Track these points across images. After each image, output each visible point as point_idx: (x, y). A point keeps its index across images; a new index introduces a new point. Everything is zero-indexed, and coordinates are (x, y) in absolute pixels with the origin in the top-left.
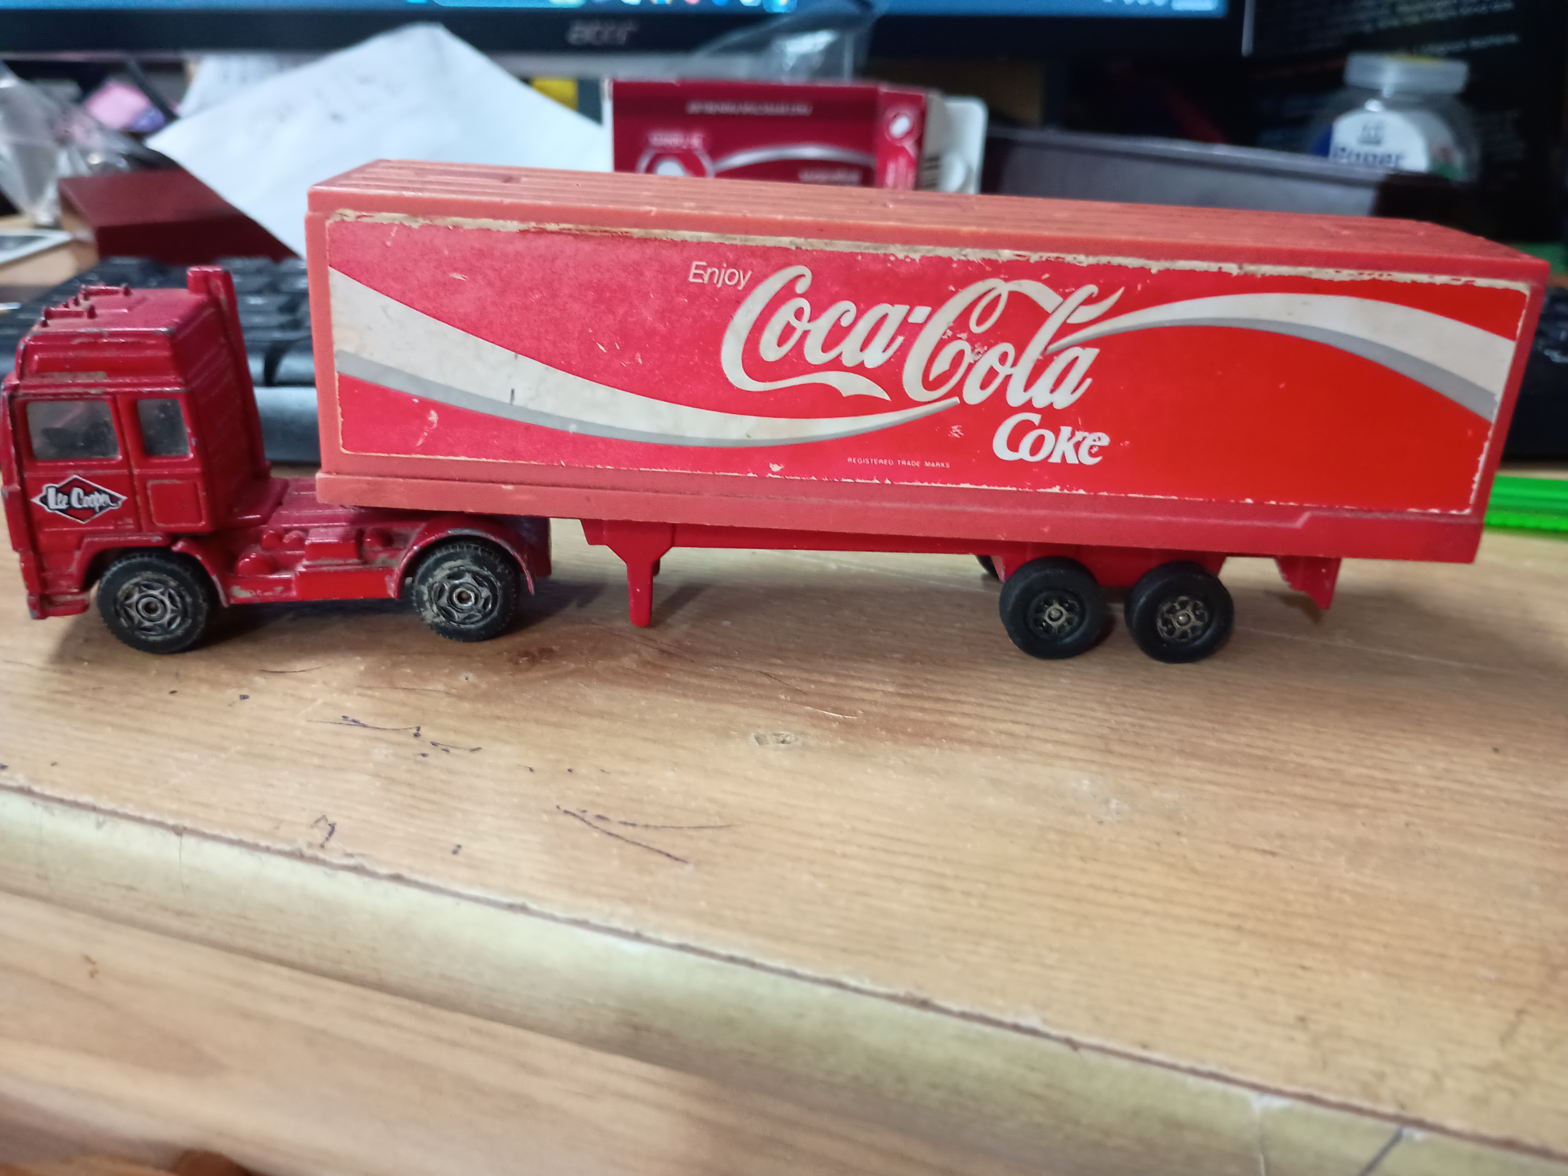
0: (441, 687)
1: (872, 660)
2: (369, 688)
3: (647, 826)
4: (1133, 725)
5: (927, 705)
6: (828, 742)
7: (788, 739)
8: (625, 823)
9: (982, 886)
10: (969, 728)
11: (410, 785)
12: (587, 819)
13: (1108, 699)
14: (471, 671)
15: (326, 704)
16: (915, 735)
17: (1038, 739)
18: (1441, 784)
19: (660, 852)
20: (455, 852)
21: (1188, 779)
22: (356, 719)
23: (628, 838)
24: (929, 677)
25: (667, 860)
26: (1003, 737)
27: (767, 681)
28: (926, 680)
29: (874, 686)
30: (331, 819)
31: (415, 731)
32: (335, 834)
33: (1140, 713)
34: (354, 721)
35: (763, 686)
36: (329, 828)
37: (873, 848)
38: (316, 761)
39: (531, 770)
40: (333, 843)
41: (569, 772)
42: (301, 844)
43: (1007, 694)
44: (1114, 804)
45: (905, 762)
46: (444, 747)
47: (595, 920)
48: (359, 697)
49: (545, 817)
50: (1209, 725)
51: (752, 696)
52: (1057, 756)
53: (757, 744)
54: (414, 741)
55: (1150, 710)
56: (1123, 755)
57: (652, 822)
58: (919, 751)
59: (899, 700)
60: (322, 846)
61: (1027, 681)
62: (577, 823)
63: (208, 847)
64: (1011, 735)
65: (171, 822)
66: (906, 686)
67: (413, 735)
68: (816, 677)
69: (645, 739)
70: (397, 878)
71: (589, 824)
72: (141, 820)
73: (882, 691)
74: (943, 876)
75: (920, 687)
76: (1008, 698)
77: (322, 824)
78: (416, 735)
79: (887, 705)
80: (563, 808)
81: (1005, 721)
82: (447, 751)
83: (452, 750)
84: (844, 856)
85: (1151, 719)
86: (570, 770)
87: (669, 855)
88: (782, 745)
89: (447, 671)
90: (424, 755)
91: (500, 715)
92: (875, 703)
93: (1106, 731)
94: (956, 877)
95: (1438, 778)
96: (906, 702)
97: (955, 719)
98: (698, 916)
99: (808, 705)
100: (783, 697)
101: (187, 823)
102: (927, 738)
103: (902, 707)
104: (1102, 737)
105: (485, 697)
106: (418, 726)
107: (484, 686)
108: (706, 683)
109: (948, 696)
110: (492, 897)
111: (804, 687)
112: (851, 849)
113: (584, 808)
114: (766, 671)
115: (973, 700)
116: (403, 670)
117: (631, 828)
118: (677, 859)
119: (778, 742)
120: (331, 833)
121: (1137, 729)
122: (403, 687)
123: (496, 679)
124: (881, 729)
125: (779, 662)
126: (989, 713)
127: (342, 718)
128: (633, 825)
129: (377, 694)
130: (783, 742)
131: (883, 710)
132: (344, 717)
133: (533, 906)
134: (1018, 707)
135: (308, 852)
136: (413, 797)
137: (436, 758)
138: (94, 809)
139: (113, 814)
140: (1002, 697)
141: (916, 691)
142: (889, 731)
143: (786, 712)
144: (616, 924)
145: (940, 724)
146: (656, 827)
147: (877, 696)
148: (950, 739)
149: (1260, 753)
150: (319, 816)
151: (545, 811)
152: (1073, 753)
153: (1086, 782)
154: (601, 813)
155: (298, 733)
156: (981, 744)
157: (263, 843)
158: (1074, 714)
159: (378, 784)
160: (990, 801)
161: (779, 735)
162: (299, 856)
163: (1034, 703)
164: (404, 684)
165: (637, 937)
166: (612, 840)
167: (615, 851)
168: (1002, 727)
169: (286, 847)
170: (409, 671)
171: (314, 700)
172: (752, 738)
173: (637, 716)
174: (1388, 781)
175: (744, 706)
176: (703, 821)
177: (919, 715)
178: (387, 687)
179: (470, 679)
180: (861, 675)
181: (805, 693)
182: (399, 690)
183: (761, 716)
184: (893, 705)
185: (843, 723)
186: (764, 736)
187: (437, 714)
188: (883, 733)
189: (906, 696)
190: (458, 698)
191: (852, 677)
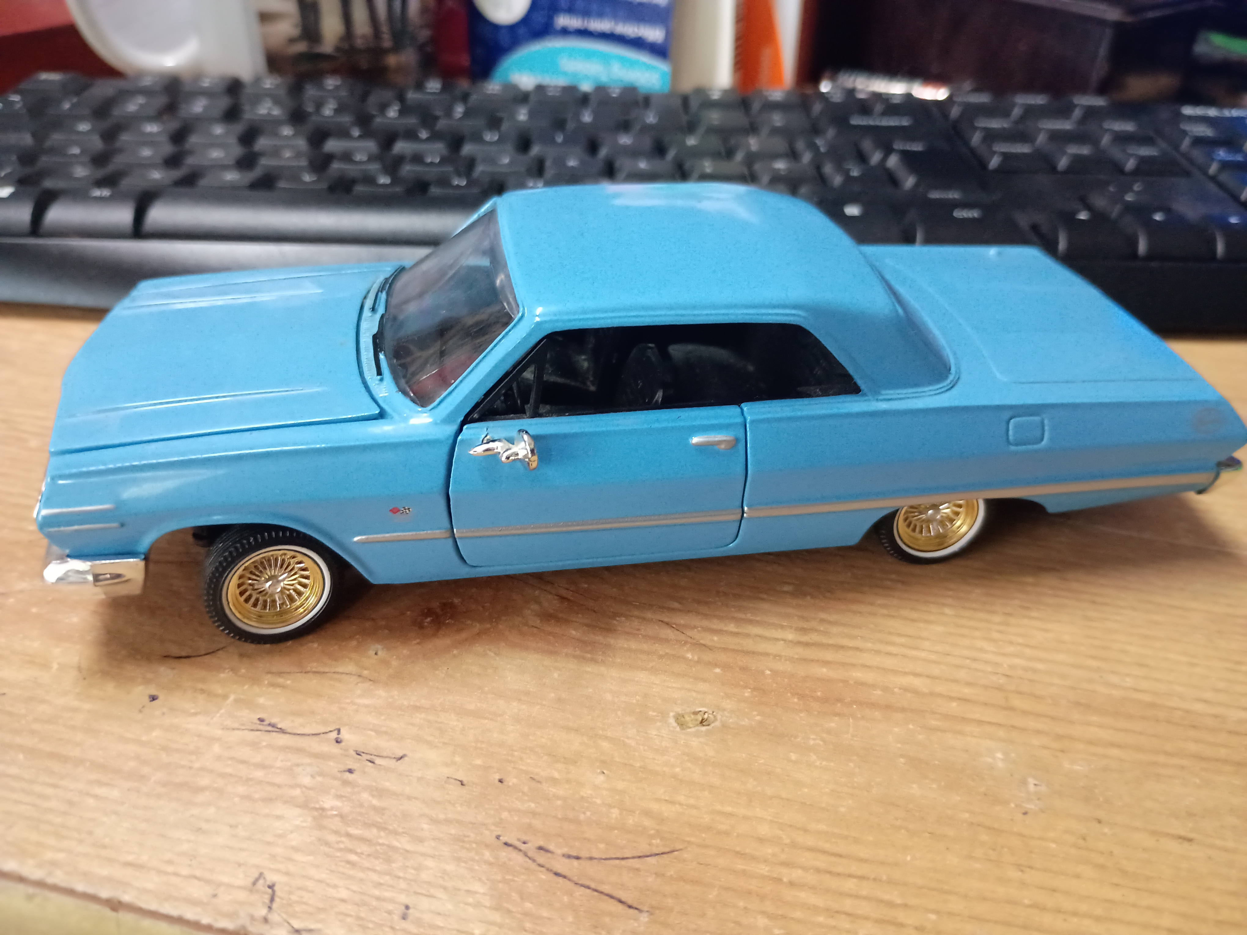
0: (351, 667)
1: (765, 596)
2: (278, 673)
3: (591, 858)
4: (1026, 669)
5: (829, 656)
6: (746, 720)
8: (569, 857)
9: (933, 917)
12: (530, 853)
13: (996, 635)
14: (379, 641)
15: (237, 701)
16: (824, 700)
17: (940, 695)
19: (612, 897)
20: (404, 917)
21: (1090, 742)
22: (274, 721)
23: (575, 879)
24: (823, 615)
25: (620, 907)
27: (670, 633)
28: (822, 621)
30: (271, 877)
31: (334, 735)
32: (277, 900)
34: (272, 725)
36: (269, 891)
37: (818, 871)
38: (241, 789)
39: (462, 783)
40: (276, 915)
41: (501, 785)
42: (242, 919)
43: (900, 635)
44: (1031, 785)
45: (823, 740)
46: (369, 757)
48: (271, 689)
49: (488, 854)
51: (661, 657)
52: (963, 719)
53: (678, 729)
54: (335, 750)
56: (1025, 713)
57: (595, 855)
59: (800, 651)
60: (266, 920)
61: (915, 615)
62: (520, 859)
63: (148, 925)
64: (916, 692)
65: (104, 894)
66: (804, 631)
67: (335, 742)
68: (716, 624)
69: (568, 728)
71: (532, 860)
73: (783, 640)
74: (891, 905)
76: (902, 640)
77: (261, 885)
78: (338, 741)
79: (791, 660)
80: (503, 839)
81: (906, 673)
82: (371, 761)
83: (378, 761)
84: (792, 884)
86: (501, 781)
87: (621, 901)
88: (704, 729)
89: (354, 643)
90: (350, 771)
91: (418, 704)
92: (779, 657)
93: (1002, 681)
94: (906, 906)
96: (808, 653)
97: (859, 675)
99: (716, 665)
100: (689, 656)
102: (839, 705)
103: (805, 660)
104: (1000, 688)
105: (398, 678)
106: (337, 727)
107: (395, 663)
109: (846, 642)
111: (709, 640)
112: (797, 874)
113: (525, 838)
114: (666, 619)
115: (869, 645)
117: (575, 863)
118: (628, 906)
119: (697, 725)
122: (314, 670)
123: (405, 652)
124: (793, 695)
125: (676, 605)
126: (889, 662)
127: (258, 722)
128: (578, 858)
129: (289, 682)
130: (703, 723)
131: (788, 667)
132: (261, 720)
134: (914, 653)
135: (253, 931)
136: (347, 835)
137: (365, 776)
139: (42, 885)
140: (895, 639)
141: (813, 637)
142: (802, 697)
143: (698, 679)
145: (845, 682)
146: (600, 859)
147: (781, 648)
148: (861, 704)
149: (1147, 698)
150: (256, 875)
151: (487, 846)
152: (977, 713)
153: (999, 755)
154: (541, 843)
155: (217, 748)
156: (888, 707)
157: (205, 920)
159: (309, 819)
160: (915, 790)
163: (926, 644)
164: (314, 666)
166: (560, 881)
167: (565, 898)
168: (905, 681)
169: (229, 925)
171: (225, 697)
172: (672, 721)
173: (553, 695)
175: (654, 671)
176: (645, 846)
177: (824, 671)
178: (298, 671)
179: (379, 653)
180: (758, 619)
181: (710, 649)
182: (310, 675)
183: (674, 685)
184: (797, 659)
185: (755, 689)
186: (683, 717)
187: (355, 707)
188: (796, 700)
189: (807, 645)
190: (372, 682)
191: (751, 622)
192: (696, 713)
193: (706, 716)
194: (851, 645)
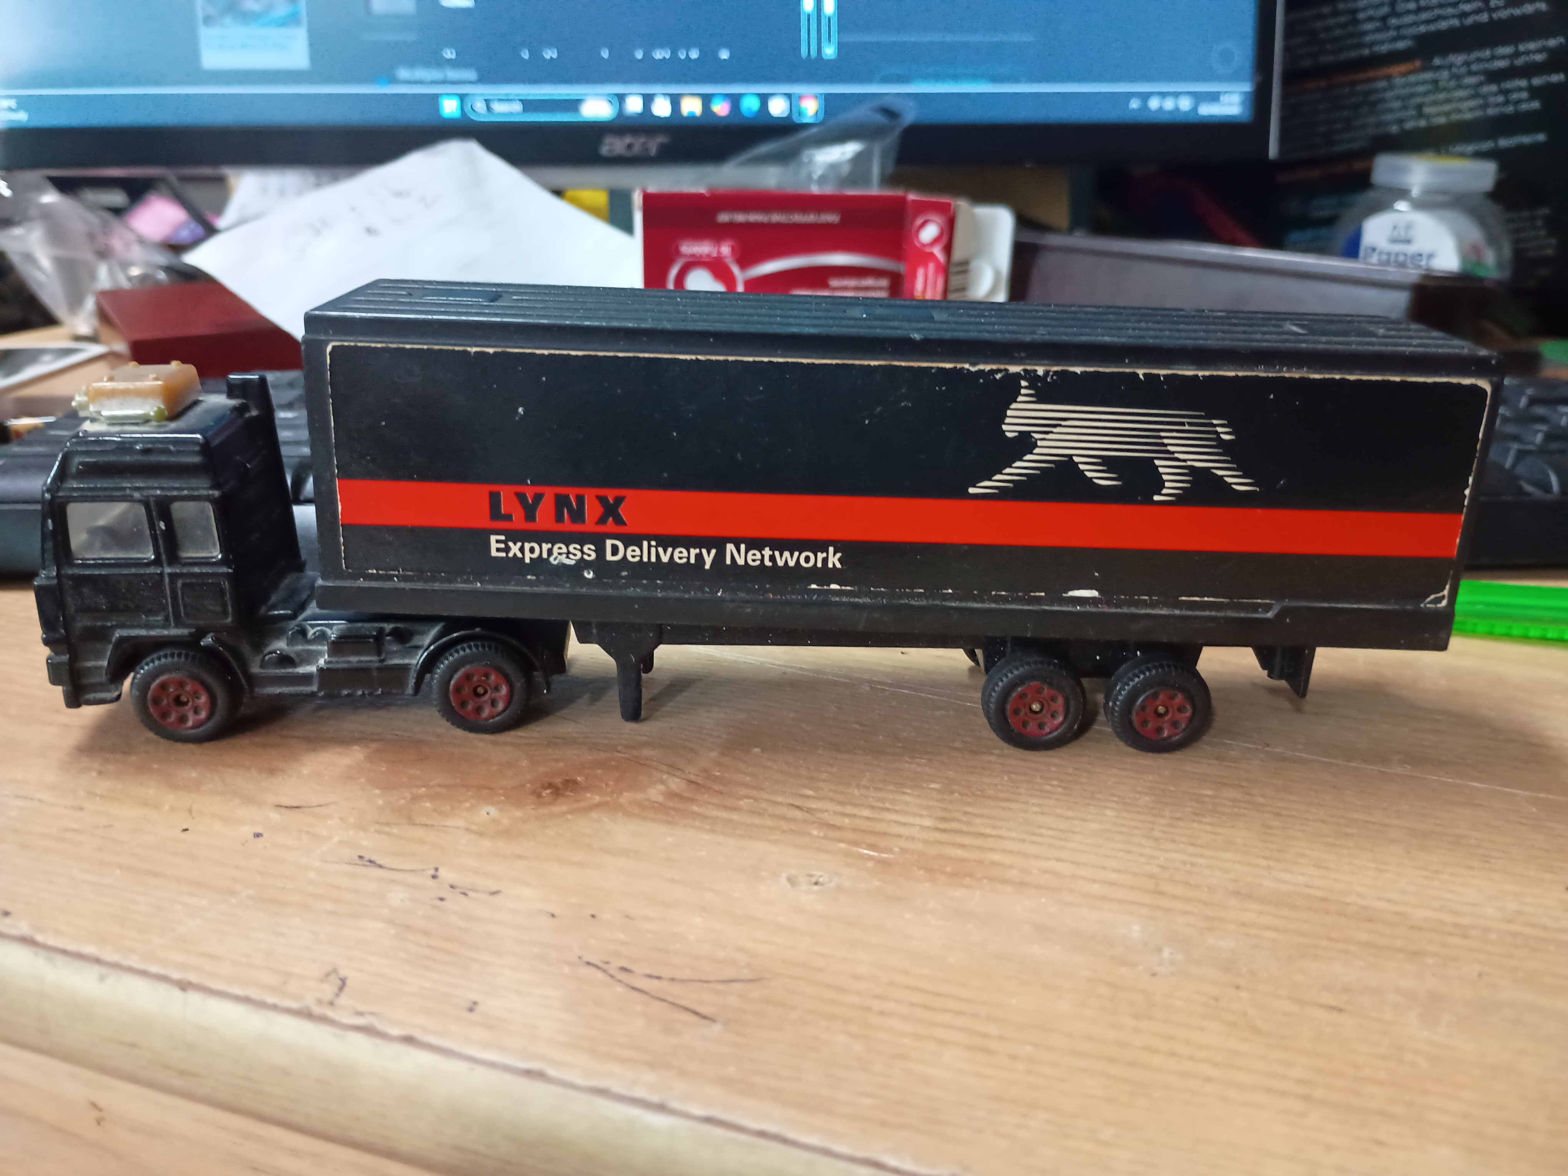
0: (459, 822)
1: (908, 790)
2: (387, 824)
3: (673, 980)
6: (864, 885)
7: (821, 880)
8: (650, 976)
10: (1011, 867)
11: (426, 933)
12: (612, 972)
14: (492, 804)
15: (341, 843)
16: (954, 875)
17: (1084, 878)
18: (1514, 928)
19: (686, 1009)
20: (471, 1010)
21: (1244, 925)
22: (373, 858)
23: (654, 993)
25: (696, 1020)
26: (1047, 876)
27: (798, 814)
29: (911, 820)
30: (343, 972)
31: (432, 872)
32: (346, 990)
33: (1191, 849)
34: (370, 861)
35: (794, 820)
36: (340, 982)
38: (329, 906)
39: (553, 916)
40: (343, 1000)
41: (592, 919)
42: (310, 1001)
44: (1166, 953)
45: (944, 905)
46: (463, 891)
47: (617, 1088)
48: (377, 835)
49: (567, 970)
50: (1264, 863)
51: (784, 832)
52: (1105, 898)
53: (789, 886)
54: (432, 883)
55: (1200, 846)
57: (678, 975)
58: (959, 893)
60: (331, 1004)
61: (1070, 814)
62: (600, 975)
63: (214, 1005)
65: (176, 975)
66: (944, 819)
67: (430, 877)
69: (672, 881)
70: (409, 1040)
71: (612, 976)
72: (144, 974)
74: (985, 1036)
75: (958, 821)
77: (333, 978)
78: (434, 877)
79: (925, 842)
80: (586, 959)
82: (465, 894)
83: (471, 894)
84: (882, 1013)
85: (1202, 856)
86: (593, 916)
87: (696, 1013)
88: (816, 888)
89: (467, 805)
90: (441, 899)
91: (522, 854)
92: (911, 838)
94: (1001, 1038)
95: (1509, 921)
96: (944, 837)
97: (996, 857)
98: (727, 1083)
99: (842, 841)
101: (193, 978)
104: (1152, 876)
105: (507, 833)
106: (436, 866)
108: (735, 817)
109: (989, 831)
110: (510, 1061)
111: (838, 821)
112: (888, 1006)
113: (607, 959)
114: (797, 804)
116: (423, 804)
117: (656, 982)
118: (704, 1017)
119: (811, 884)
120: (341, 988)
121: (1188, 867)
122: (421, 822)
123: (518, 813)
124: (919, 868)
125: (810, 793)
126: (1032, 849)
127: (358, 858)
128: (659, 978)
129: (395, 831)
130: (816, 883)
131: (920, 847)
132: (361, 857)
133: (552, 1072)
134: (1062, 843)
135: (317, 1010)
136: (429, 947)
137: (455, 903)
138: (98, 961)
139: (116, 966)
140: (1044, 831)
141: (954, 825)
143: (819, 850)
144: (640, 1093)
146: (683, 981)
147: (914, 831)
148: (992, 879)
149: (1319, 893)
150: (330, 969)
151: (567, 963)
152: (1121, 894)
153: (1137, 927)
154: (625, 965)
155: (312, 875)
157: (271, 1000)
158: (1122, 851)
159: (393, 932)
160: (1035, 949)
161: (811, 876)
162: (306, 1014)
163: (1077, 837)
164: (424, 820)
165: (661, 1108)
166: (636, 994)
167: (639, 1008)
168: (1045, 865)
169: (294, 1005)
170: (428, 805)
171: (329, 838)
172: (783, 880)
173: (663, 854)
174: (1457, 925)
175: (775, 842)
176: (731, 973)
177: (958, 852)
178: (406, 823)
179: (491, 813)
181: (839, 828)
182: (418, 827)
183: (792, 854)
184: (929, 841)
185: (879, 862)
186: (796, 877)
187: (456, 853)
188: (921, 873)
189: (943, 830)
190: (479, 835)
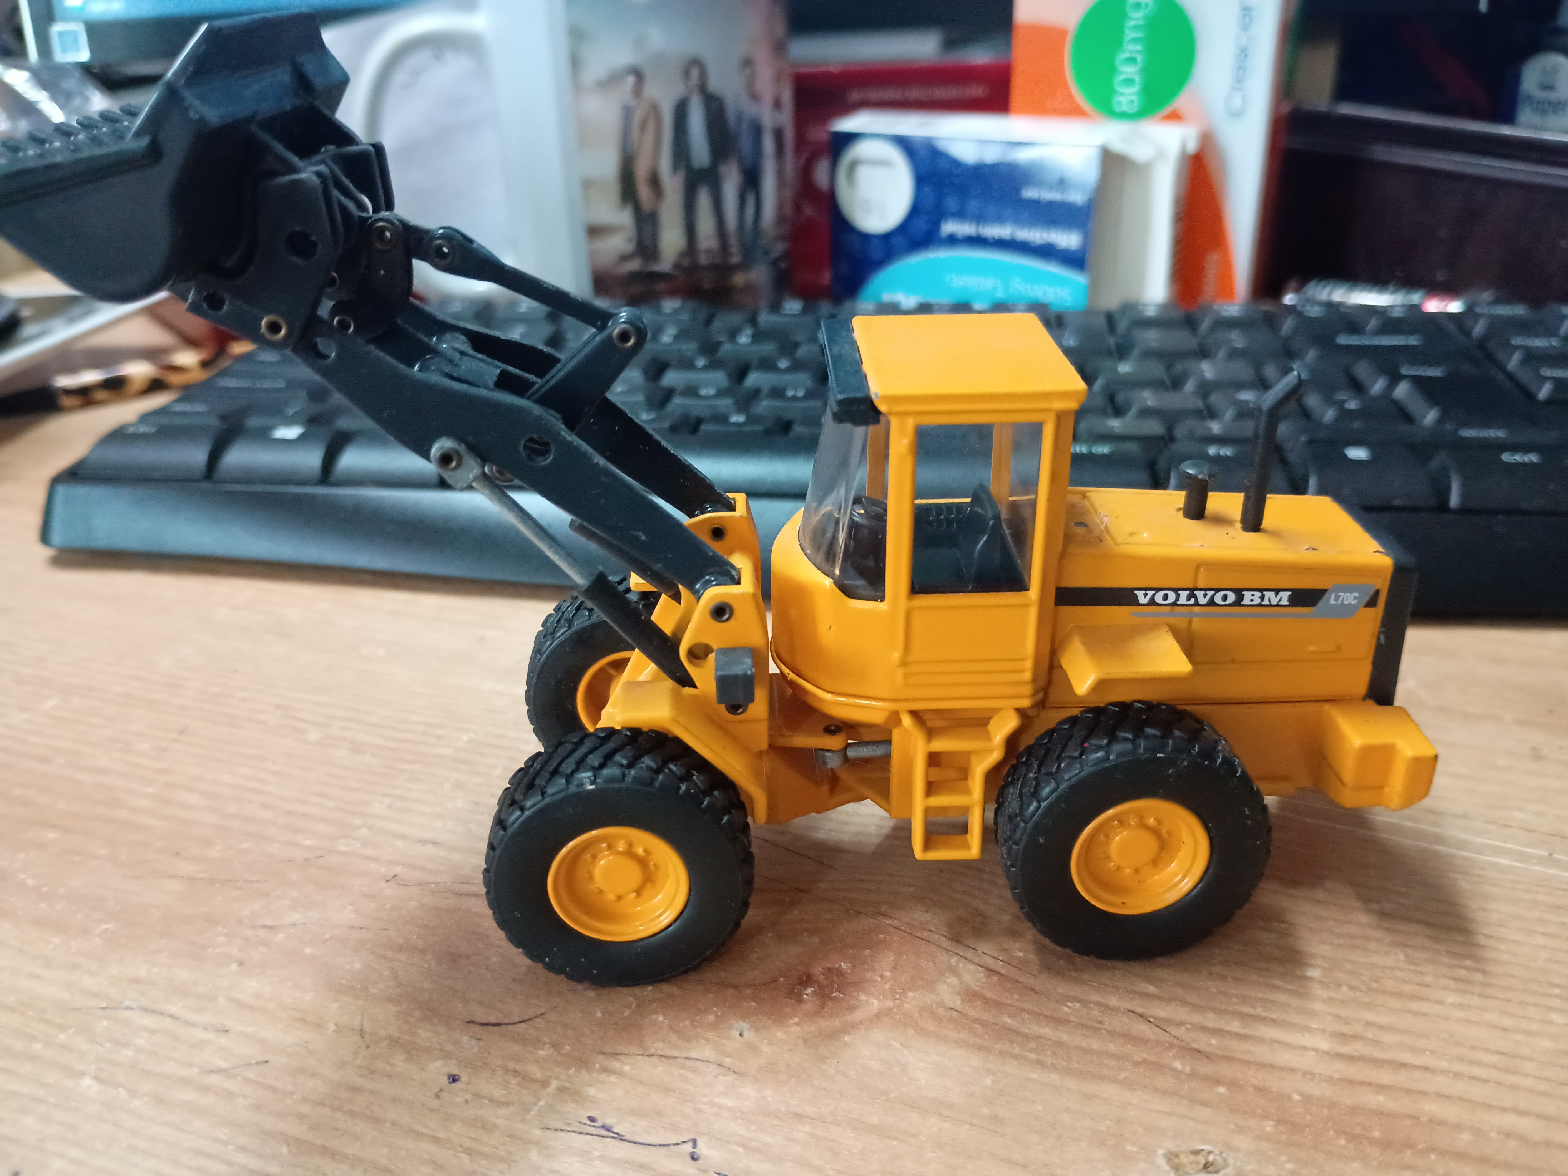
0: (708, 1053)
2: (615, 1056)
5: (1385, 1076)
7: (1212, 1160)
14: (744, 1017)
24: (1370, 1017)
26: (1513, 1144)
27: (1147, 1030)
29: (1299, 1039)
31: (688, 1147)
34: (605, 1127)
35: (1143, 1041)
48: (604, 1076)
53: (1172, 1174)
54: (691, 1169)
59: (1340, 1069)
64: (1524, 1140)
66: (1341, 1037)
68: (1213, 1021)
73: (1313, 1049)
79: (1330, 1080)
81: (1504, 1110)
88: (1208, 1175)
89: (711, 1018)
92: (1310, 1074)
96: (1354, 1071)
97: (1434, 1108)
99: (1218, 1081)
102: (1409, 1153)
103: (1351, 1082)
105: (773, 1072)
107: (766, 1049)
108: (1064, 1036)
111: (1201, 1041)
114: (1138, 1009)
116: (654, 1017)
122: (659, 1052)
123: (780, 1034)
124: (1338, 1134)
125: (1153, 990)
127: (589, 1122)
129: (627, 1068)
130: (1207, 1168)
131: (1327, 1090)
132: (592, 1119)
134: (1514, 1079)
140: (1480, 1056)
141: (1359, 1048)
142: (1348, 1137)
143: (1193, 1101)
147: (1308, 1060)
148: (1441, 1153)
155: (534, 1156)
164: (661, 1047)
170: (661, 1018)
171: (545, 1083)
175: (1128, 1084)
177: (1379, 1100)
178: (638, 1053)
179: (745, 1034)
180: (1274, 1016)
181: (1208, 1057)
182: (655, 1060)
183: (1159, 1108)
184: (1338, 1079)
185: (1279, 1122)
186: (1177, 1156)
187: (714, 1110)
188: (1343, 1142)
189: (1350, 1059)
190: (737, 1075)
191: (1262, 1019)
192: (1196, 1153)
193: (1211, 1158)
194: (1416, 1063)
